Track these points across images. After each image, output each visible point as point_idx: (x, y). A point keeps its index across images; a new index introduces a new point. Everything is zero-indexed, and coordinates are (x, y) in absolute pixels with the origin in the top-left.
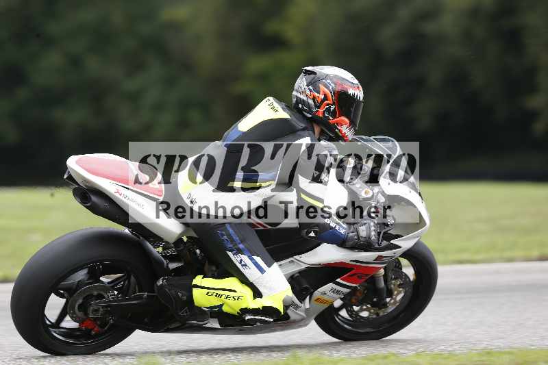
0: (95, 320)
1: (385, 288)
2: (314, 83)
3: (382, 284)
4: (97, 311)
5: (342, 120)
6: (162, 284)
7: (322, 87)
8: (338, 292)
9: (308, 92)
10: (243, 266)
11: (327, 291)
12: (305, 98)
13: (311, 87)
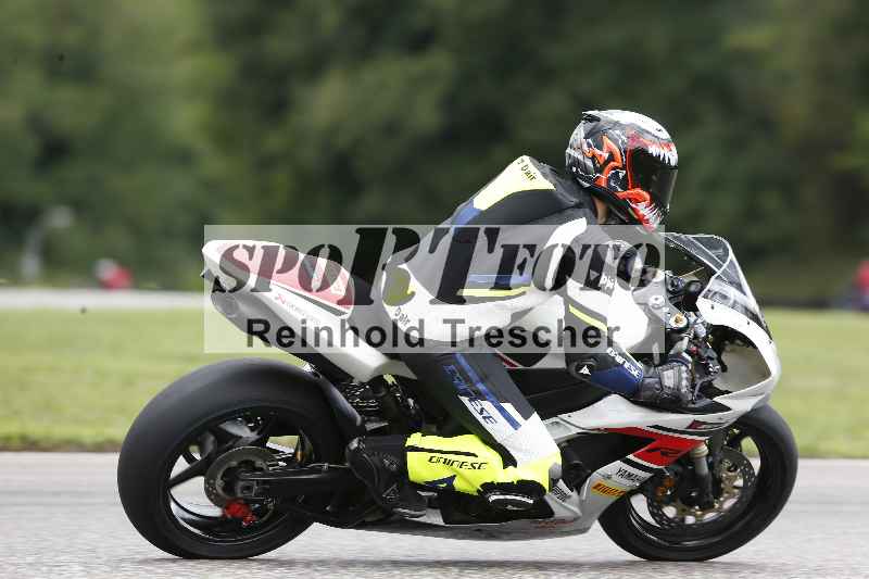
1: (711, 478)
2: (595, 135)
3: (705, 470)
4: (248, 489)
5: (638, 194)
6: (358, 448)
7: (607, 141)
8: (630, 476)
9: (585, 147)
10: (484, 418)
11: (613, 474)
12: (580, 157)
13: (590, 140)
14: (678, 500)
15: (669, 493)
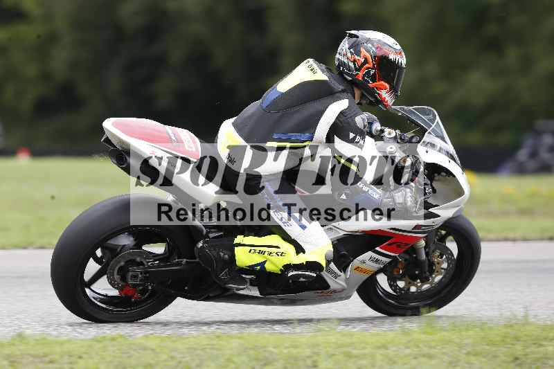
0: (135, 286)
1: (427, 262)
2: (356, 48)
3: (424, 257)
4: (135, 277)
5: (382, 85)
6: (202, 246)
7: (363, 51)
8: (377, 261)
9: (349, 55)
11: (367, 260)
12: (346, 61)
13: (352, 50)
14: (407, 277)
15: (401, 272)
